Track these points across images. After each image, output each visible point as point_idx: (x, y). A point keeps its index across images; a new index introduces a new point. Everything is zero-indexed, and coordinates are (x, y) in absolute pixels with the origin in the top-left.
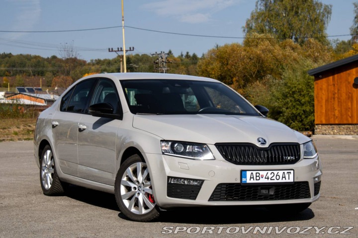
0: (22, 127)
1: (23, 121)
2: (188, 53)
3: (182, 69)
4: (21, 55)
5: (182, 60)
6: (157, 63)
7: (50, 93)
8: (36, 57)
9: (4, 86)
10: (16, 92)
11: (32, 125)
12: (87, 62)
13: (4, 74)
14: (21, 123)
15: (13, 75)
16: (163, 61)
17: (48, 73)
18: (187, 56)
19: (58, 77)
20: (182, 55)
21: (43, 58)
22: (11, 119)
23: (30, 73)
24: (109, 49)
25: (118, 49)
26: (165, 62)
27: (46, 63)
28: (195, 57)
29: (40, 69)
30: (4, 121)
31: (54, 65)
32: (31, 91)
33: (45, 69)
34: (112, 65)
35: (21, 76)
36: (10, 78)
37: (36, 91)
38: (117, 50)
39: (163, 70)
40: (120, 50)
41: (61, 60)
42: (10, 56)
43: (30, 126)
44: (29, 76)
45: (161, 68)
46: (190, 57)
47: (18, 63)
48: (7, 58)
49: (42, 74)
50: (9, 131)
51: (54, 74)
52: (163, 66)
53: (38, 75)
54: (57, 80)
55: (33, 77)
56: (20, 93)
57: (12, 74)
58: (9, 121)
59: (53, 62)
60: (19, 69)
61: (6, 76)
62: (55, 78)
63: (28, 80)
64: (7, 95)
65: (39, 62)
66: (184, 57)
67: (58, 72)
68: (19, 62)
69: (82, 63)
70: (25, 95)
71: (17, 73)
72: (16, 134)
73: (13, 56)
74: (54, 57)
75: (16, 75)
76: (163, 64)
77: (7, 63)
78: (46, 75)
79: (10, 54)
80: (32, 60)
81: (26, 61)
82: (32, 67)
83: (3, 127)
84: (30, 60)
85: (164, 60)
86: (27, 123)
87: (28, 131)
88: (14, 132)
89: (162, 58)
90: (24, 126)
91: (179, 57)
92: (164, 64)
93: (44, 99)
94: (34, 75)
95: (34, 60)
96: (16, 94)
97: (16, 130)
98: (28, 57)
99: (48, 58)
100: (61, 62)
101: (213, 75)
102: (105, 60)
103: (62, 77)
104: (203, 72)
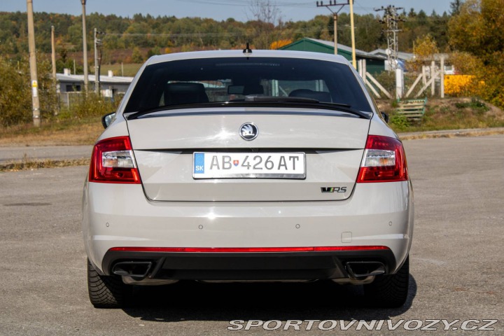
4: (188, 18)
6: (383, 22)
8: (207, 21)
12: (275, 26)
13: (166, 43)
15: (177, 46)
16: (392, 19)
17: (223, 41)
21: (216, 22)
23: (199, 42)
24: (318, 3)
25: (331, 2)
26: (396, 21)
27: (220, 27)
29: (214, 35)
31: (231, 31)
33: (219, 35)
35: (188, 46)
36: (174, 49)
38: (329, 3)
39: (393, 33)
40: (333, 3)
41: (240, 25)
42: (173, 19)
44: (199, 46)
45: (389, 29)
47: (183, 29)
48: (170, 23)
49: (215, 42)
51: (232, 43)
52: (393, 27)
53: (211, 44)
55: (204, 47)
57: (176, 44)
59: (229, 27)
60: (185, 35)
61: (169, 46)
65: (211, 27)
66: (407, 15)
67: (236, 40)
68: (186, 28)
69: (269, 27)
71: (182, 42)
73: (177, 20)
74: (231, 21)
75: (182, 45)
76: (392, 23)
77: (169, 29)
78: (221, 44)
79: (174, 17)
80: (202, 25)
81: (195, 25)
82: (201, 33)
84: (200, 25)
85: (394, 18)
89: (391, 15)
92: (394, 23)
94: (206, 45)
95: (205, 24)
98: (197, 21)
99: (223, 22)
100: (240, 27)
101: (473, 38)
102: (299, 23)
103: (243, 46)
104: (457, 33)
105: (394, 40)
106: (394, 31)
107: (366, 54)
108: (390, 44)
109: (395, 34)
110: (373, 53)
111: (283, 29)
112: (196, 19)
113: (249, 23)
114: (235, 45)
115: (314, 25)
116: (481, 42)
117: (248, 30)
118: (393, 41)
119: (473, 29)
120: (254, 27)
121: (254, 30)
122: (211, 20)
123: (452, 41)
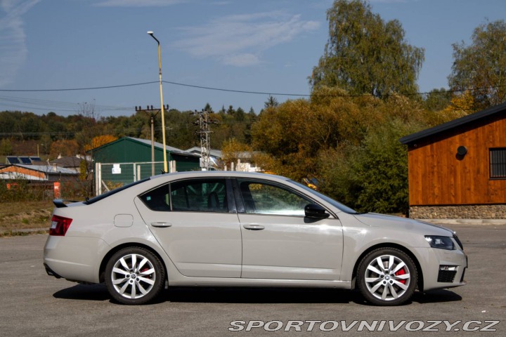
0: (33, 213)
1: (33, 205)
2: (231, 107)
3: (225, 128)
5: (224, 118)
6: (197, 124)
7: (52, 165)
8: (27, 115)
10: (6, 163)
11: (45, 210)
12: (97, 121)
14: (31, 207)
16: (205, 122)
18: (231, 111)
19: (58, 141)
20: (224, 110)
21: (36, 116)
22: (18, 203)
23: (20, 137)
24: (136, 107)
25: (148, 107)
26: (208, 123)
27: (41, 122)
28: (240, 111)
30: (9, 205)
31: (52, 126)
32: (26, 161)
34: (130, 125)
35: (8, 140)
37: (32, 161)
38: (146, 108)
39: (205, 134)
40: (150, 108)
41: (62, 119)
43: (43, 212)
44: (19, 139)
45: (202, 130)
46: (234, 112)
47: (3, 123)
49: (36, 138)
50: (17, 218)
51: (53, 137)
52: (205, 128)
53: (31, 139)
54: (57, 145)
55: (24, 141)
56: (12, 165)
58: (16, 205)
59: (50, 121)
62: (54, 143)
63: (17, 145)
65: (32, 121)
66: (226, 113)
67: (57, 134)
68: (5, 122)
69: (90, 122)
70: (20, 167)
71: (2, 138)
72: (26, 222)
74: (52, 115)
76: (205, 125)
78: (42, 138)
80: (22, 119)
81: (14, 119)
83: (8, 214)
84: (20, 119)
85: (206, 120)
86: (38, 208)
87: (42, 218)
88: (24, 219)
89: (204, 118)
90: (36, 212)
91: (220, 112)
92: (207, 125)
93: (45, 173)
95: (26, 118)
96: (7, 166)
97: (26, 217)
98: (17, 115)
99: (44, 116)
100: (61, 121)
101: (272, 141)
102: (121, 118)
103: (64, 141)
104: (259, 137)
105: (207, 141)
106: (207, 133)
107: (182, 152)
108: (203, 144)
109: (207, 135)
110: (188, 151)
111: (105, 124)
112: (16, 112)
113: (70, 117)
114: (57, 140)
115: (136, 121)
116: (279, 144)
117: (70, 125)
118: (205, 142)
119: (271, 133)
120: (76, 121)
121: (76, 124)
122: (31, 114)
123: (255, 143)
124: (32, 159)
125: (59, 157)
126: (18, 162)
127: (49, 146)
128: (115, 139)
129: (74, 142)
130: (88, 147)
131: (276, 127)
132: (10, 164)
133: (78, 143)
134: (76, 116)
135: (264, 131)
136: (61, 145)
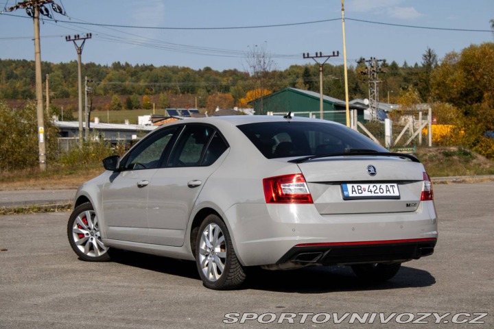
4: (165, 66)
6: (365, 74)
8: (184, 69)
9: (144, 108)
10: (166, 116)
12: (251, 75)
13: (144, 91)
15: (155, 94)
16: (374, 71)
17: (200, 89)
19: (214, 95)
21: (193, 71)
23: (177, 91)
24: (304, 55)
25: (317, 54)
26: (377, 73)
27: (197, 76)
29: (191, 84)
31: (207, 80)
33: (196, 84)
35: (165, 93)
36: (152, 97)
37: (191, 113)
38: (315, 55)
39: (374, 84)
40: (319, 55)
41: (217, 73)
42: (151, 68)
44: (176, 93)
45: (371, 80)
47: (161, 77)
48: (148, 71)
49: (192, 90)
51: (209, 91)
52: (374, 78)
53: (188, 92)
54: (213, 98)
55: (181, 95)
56: (171, 117)
57: (154, 91)
59: (206, 75)
60: (163, 84)
61: (147, 94)
62: (210, 96)
63: (174, 99)
64: (154, 120)
65: (188, 75)
67: (213, 88)
68: (163, 76)
70: (178, 119)
71: (160, 90)
73: (155, 68)
74: (208, 69)
75: (159, 93)
76: (373, 74)
77: (147, 78)
78: (199, 92)
79: (152, 65)
80: (179, 73)
81: (172, 74)
82: (179, 81)
84: (177, 74)
85: (375, 69)
89: (372, 67)
92: (375, 74)
94: (183, 93)
95: (183, 73)
96: (166, 118)
98: (175, 70)
99: (200, 70)
100: (216, 75)
103: (219, 94)
104: (439, 85)
105: (375, 91)
106: (375, 82)
108: (371, 94)
109: (376, 85)
110: (352, 103)
111: (259, 78)
112: (174, 67)
113: (225, 72)
114: (212, 93)
115: (289, 75)
116: (462, 94)
117: (225, 79)
118: (373, 92)
119: (454, 81)
120: (230, 76)
121: (231, 78)
122: (188, 69)
123: (434, 92)
124: (191, 111)
125: (217, 110)
126: (177, 115)
127: (205, 100)
128: (270, 92)
129: (229, 95)
130: (243, 100)
131: (459, 75)
132: (169, 116)
133: (233, 97)
134: (230, 71)
135: (445, 78)
136: (217, 99)
